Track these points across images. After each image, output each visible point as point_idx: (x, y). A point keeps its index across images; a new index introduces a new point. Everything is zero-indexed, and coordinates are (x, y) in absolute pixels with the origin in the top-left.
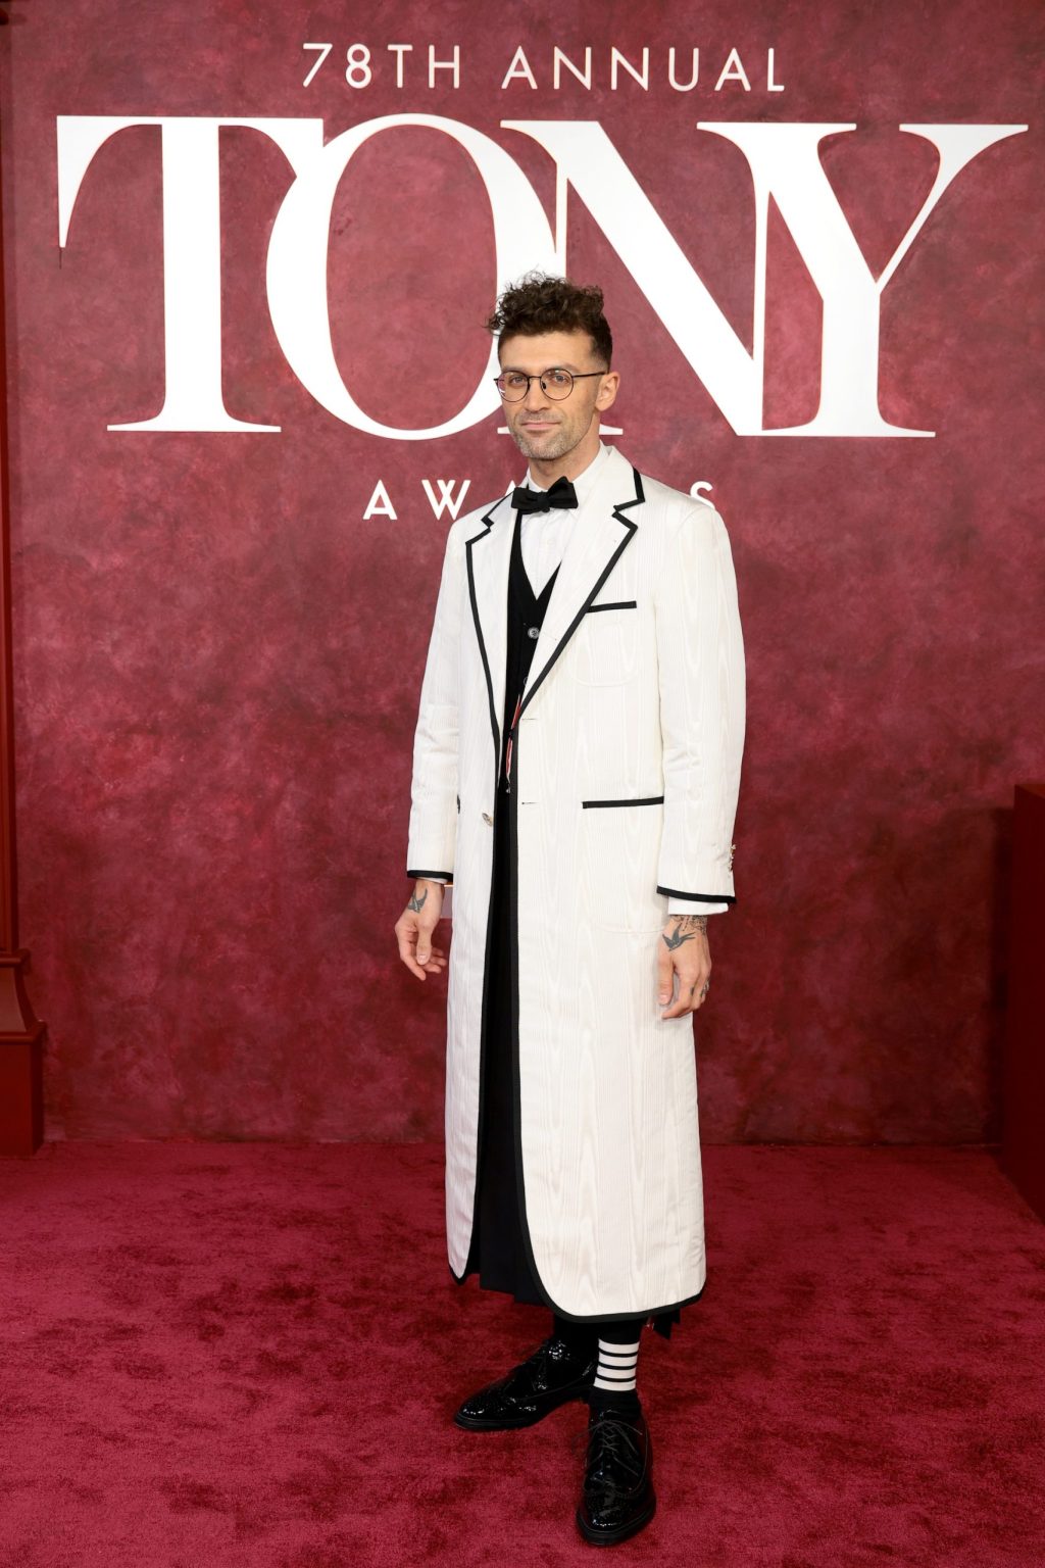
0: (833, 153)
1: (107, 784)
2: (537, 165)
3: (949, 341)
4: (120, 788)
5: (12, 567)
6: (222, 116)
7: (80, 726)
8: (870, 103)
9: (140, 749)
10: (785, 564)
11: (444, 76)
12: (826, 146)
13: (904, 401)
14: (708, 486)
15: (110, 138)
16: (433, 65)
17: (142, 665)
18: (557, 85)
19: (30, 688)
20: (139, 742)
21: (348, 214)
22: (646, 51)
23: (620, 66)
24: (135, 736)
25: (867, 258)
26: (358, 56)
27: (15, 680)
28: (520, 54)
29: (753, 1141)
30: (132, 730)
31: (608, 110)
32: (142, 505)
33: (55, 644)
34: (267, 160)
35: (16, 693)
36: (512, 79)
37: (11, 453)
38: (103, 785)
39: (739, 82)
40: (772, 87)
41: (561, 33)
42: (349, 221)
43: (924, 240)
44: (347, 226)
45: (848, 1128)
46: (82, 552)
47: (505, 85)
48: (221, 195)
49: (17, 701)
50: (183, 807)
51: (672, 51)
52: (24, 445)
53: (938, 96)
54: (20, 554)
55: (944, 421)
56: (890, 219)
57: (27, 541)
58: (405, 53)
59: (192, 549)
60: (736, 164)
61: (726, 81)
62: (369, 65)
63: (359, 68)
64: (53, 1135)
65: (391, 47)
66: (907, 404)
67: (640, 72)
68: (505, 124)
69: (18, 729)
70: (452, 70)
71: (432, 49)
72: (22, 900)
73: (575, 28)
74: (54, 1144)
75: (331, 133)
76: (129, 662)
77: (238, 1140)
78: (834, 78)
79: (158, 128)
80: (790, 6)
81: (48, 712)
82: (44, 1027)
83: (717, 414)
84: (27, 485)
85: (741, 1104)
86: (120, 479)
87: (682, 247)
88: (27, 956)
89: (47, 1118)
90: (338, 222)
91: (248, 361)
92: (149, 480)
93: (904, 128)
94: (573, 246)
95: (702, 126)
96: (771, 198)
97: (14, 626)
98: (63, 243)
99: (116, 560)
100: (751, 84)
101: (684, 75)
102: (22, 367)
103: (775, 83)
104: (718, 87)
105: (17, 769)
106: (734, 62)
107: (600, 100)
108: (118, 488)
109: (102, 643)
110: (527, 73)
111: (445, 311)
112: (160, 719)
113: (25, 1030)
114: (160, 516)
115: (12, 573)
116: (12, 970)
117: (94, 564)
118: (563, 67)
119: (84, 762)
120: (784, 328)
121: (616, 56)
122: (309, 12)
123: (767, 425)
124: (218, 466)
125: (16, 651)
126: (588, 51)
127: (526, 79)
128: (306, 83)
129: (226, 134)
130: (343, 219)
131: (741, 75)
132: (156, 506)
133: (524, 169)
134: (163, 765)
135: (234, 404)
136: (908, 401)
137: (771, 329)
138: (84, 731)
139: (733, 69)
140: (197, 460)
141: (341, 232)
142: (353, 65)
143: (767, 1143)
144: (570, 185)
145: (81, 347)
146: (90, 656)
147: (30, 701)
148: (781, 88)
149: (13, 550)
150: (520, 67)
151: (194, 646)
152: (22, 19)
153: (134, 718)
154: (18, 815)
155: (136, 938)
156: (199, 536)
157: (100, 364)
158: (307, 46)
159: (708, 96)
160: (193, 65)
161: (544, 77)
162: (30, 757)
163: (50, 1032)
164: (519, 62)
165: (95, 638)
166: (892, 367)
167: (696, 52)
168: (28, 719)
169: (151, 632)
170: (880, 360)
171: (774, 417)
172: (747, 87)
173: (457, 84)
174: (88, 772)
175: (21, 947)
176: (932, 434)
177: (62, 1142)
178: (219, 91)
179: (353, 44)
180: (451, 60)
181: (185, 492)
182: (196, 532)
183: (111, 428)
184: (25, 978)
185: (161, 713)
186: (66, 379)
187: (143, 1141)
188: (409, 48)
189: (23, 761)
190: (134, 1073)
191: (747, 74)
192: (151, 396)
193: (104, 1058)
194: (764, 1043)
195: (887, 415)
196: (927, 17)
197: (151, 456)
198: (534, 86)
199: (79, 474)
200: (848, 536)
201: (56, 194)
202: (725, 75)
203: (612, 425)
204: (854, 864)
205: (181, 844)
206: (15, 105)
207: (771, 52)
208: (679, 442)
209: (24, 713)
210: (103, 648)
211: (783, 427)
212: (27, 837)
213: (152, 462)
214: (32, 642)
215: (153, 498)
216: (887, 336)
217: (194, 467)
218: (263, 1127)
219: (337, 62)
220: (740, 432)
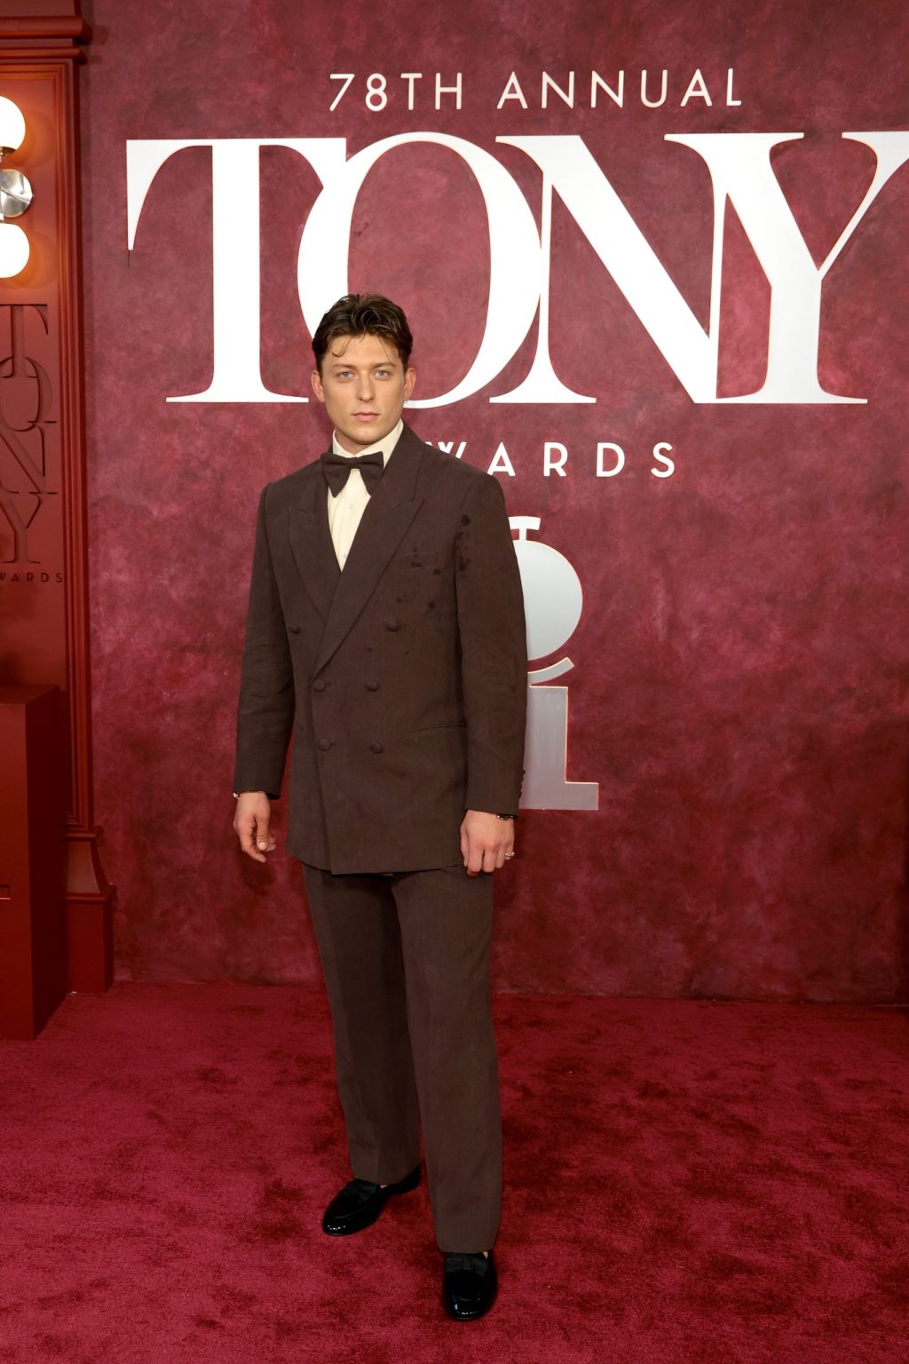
0: (783, 159)
1: (165, 693)
2: (526, 173)
3: (880, 320)
4: (175, 697)
5: (89, 515)
6: (262, 137)
7: (145, 646)
8: (817, 115)
9: (191, 665)
10: (734, 513)
11: (448, 99)
12: (776, 153)
13: (841, 373)
14: (668, 447)
15: (169, 158)
16: (439, 90)
17: (193, 595)
18: (544, 105)
19: (103, 614)
20: (191, 659)
21: (366, 219)
22: (621, 74)
23: (599, 87)
24: (188, 654)
25: (810, 249)
26: (376, 84)
27: (91, 608)
28: (513, 79)
29: (697, 996)
30: (184, 649)
31: (588, 125)
32: (194, 464)
33: (123, 578)
34: (299, 174)
35: (92, 618)
36: (506, 100)
37: (88, 420)
38: (161, 693)
39: (702, 99)
40: (730, 102)
41: (549, 60)
42: (367, 224)
43: (862, 233)
44: (365, 229)
45: (779, 988)
46: (145, 503)
47: (500, 106)
48: (262, 203)
49: (93, 625)
50: (226, 712)
51: (644, 73)
52: (99, 415)
53: (877, 107)
54: (95, 504)
55: (876, 389)
56: (832, 215)
57: (101, 493)
58: (416, 80)
59: (235, 501)
60: (697, 169)
61: (691, 98)
62: (385, 91)
63: (377, 94)
64: (121, 976)
65: (404, 76)
66: (843, 376)
67: (616, 92)
68: (500, 139)
69: (93, 647)
70: (455, 94)
71: (438, 76)
72: (96, 786)
73: (559, 56)
74: (122, 983)
75: (352, 150)
76: (183, 593)
77: (269, 984)
78: (785, 93)
79: (210, 148)
80: (748, 31)
81: (118, 633)
82: (114, 889)
83: (677, 385)
84: (101, 447)
85: (688, 966)
86: (176, 443)
87: (650, 243)
88: (100, 831)
89: (117, 962)
90: (357, 225)
91: (283, 342)
92: (200, 443)
93: (846, 135)
94: (556, 242)
95: (668, 137)
96: (728, 198)
97: (91, 563)
98: (131, 247)
99: (172, 510)
100: (712, 100)
101: (654, 94)
102: (97, 350)
103: (733, 99)
104: (684, 103)
105: (93, 680)
106: (697, 82)
107: (581, 117)
108: (175, 450)
109: (159, 576)
110: (519, 95)
111: (447, 299)
112: (208, 640)
113: (99, 892)
114: (208, 473)
115: (89, 519)
116: (88, 843)
117: (155, 513)
118: (550, 89)
119: (146, 675)
120: (737, 311)
121: (596, 78)
122: (335, 47)
123: (721, 394)
124: (257, 431)
125: (92, 583)
126: (572, 74)
127: (518, 101)
128: (332, 108)
129: (265, 152)
130: (363, 222)
131: (704, 93)
132: (205, 464)
133: (515, 177)
134: (210, 678)
135: (270, 382)
136: (844, 373)
137: (726, 312)
138: (148, 649)
139: (697, 88)
140: (239, 426)
141: (360, 234)
142: (372, 91)
143: (710, 998)
144: (554, 190)
145: (145, 333)
146: (151, 587)
147: (104, 625)
148: (738, 103)
149: (90, 501)
150: (513, 90)
151: (236, 580)
152: (99, 60)
153: (188, 639)
154: (93, 718)
155: (189, 818)
156: (240, 489)
157: (161, 347)
158: (334, 76)
159: (675, 111)
160: (238, 94)
161: (533, 98)
162: (103, 670)
163: (118, 892)
164: (513, 85)
165: (155, 573)
166: (831, 344)
167: (665, 73)
168: (101, 639)
169: (201, 569)
170: (820, 337)
171: (727, 387)
172: (709, 103)
173: (459, 106)
174: (150, 682)
175: (98, 822)
176: (864, 401)
177: (129, 982)
178: (259, 116)
179: (375, 72)
180: (455, 85)
181: (229, 453)
182: (238, 486)
183: (169, 400)
184: (99, 849)
185: (209, 635)
186: (132, 360)
187: (192, 982)
188: (419, 76)
189: (97, 673)
190: (186, 927)
191: (710, 91)
192: (202, 373)
193: (163, 915)
194: (708, 915)
195: (825, 384)
196: (869, 37)
197: (202, 424)
198: (525, 106)
199: (143, 438)
200: (789, 490)
201: (125, 206)
202: (690, 93)
203: (587, 395)
204: (788, 767)
205: (224, 743)
206: (93, 132)
207: (731, 72)
208: (644, 408)
209: (98, 634)
210: (162, 581)
211: (734, 396)
212: (101, 736)
213: (202, 428)
214: (105, 576)
215: (203, 457)
216: (827, 317)
217: (237, 432)
218: (290, 974)
219: (358, 89)
220: (697, 400)
